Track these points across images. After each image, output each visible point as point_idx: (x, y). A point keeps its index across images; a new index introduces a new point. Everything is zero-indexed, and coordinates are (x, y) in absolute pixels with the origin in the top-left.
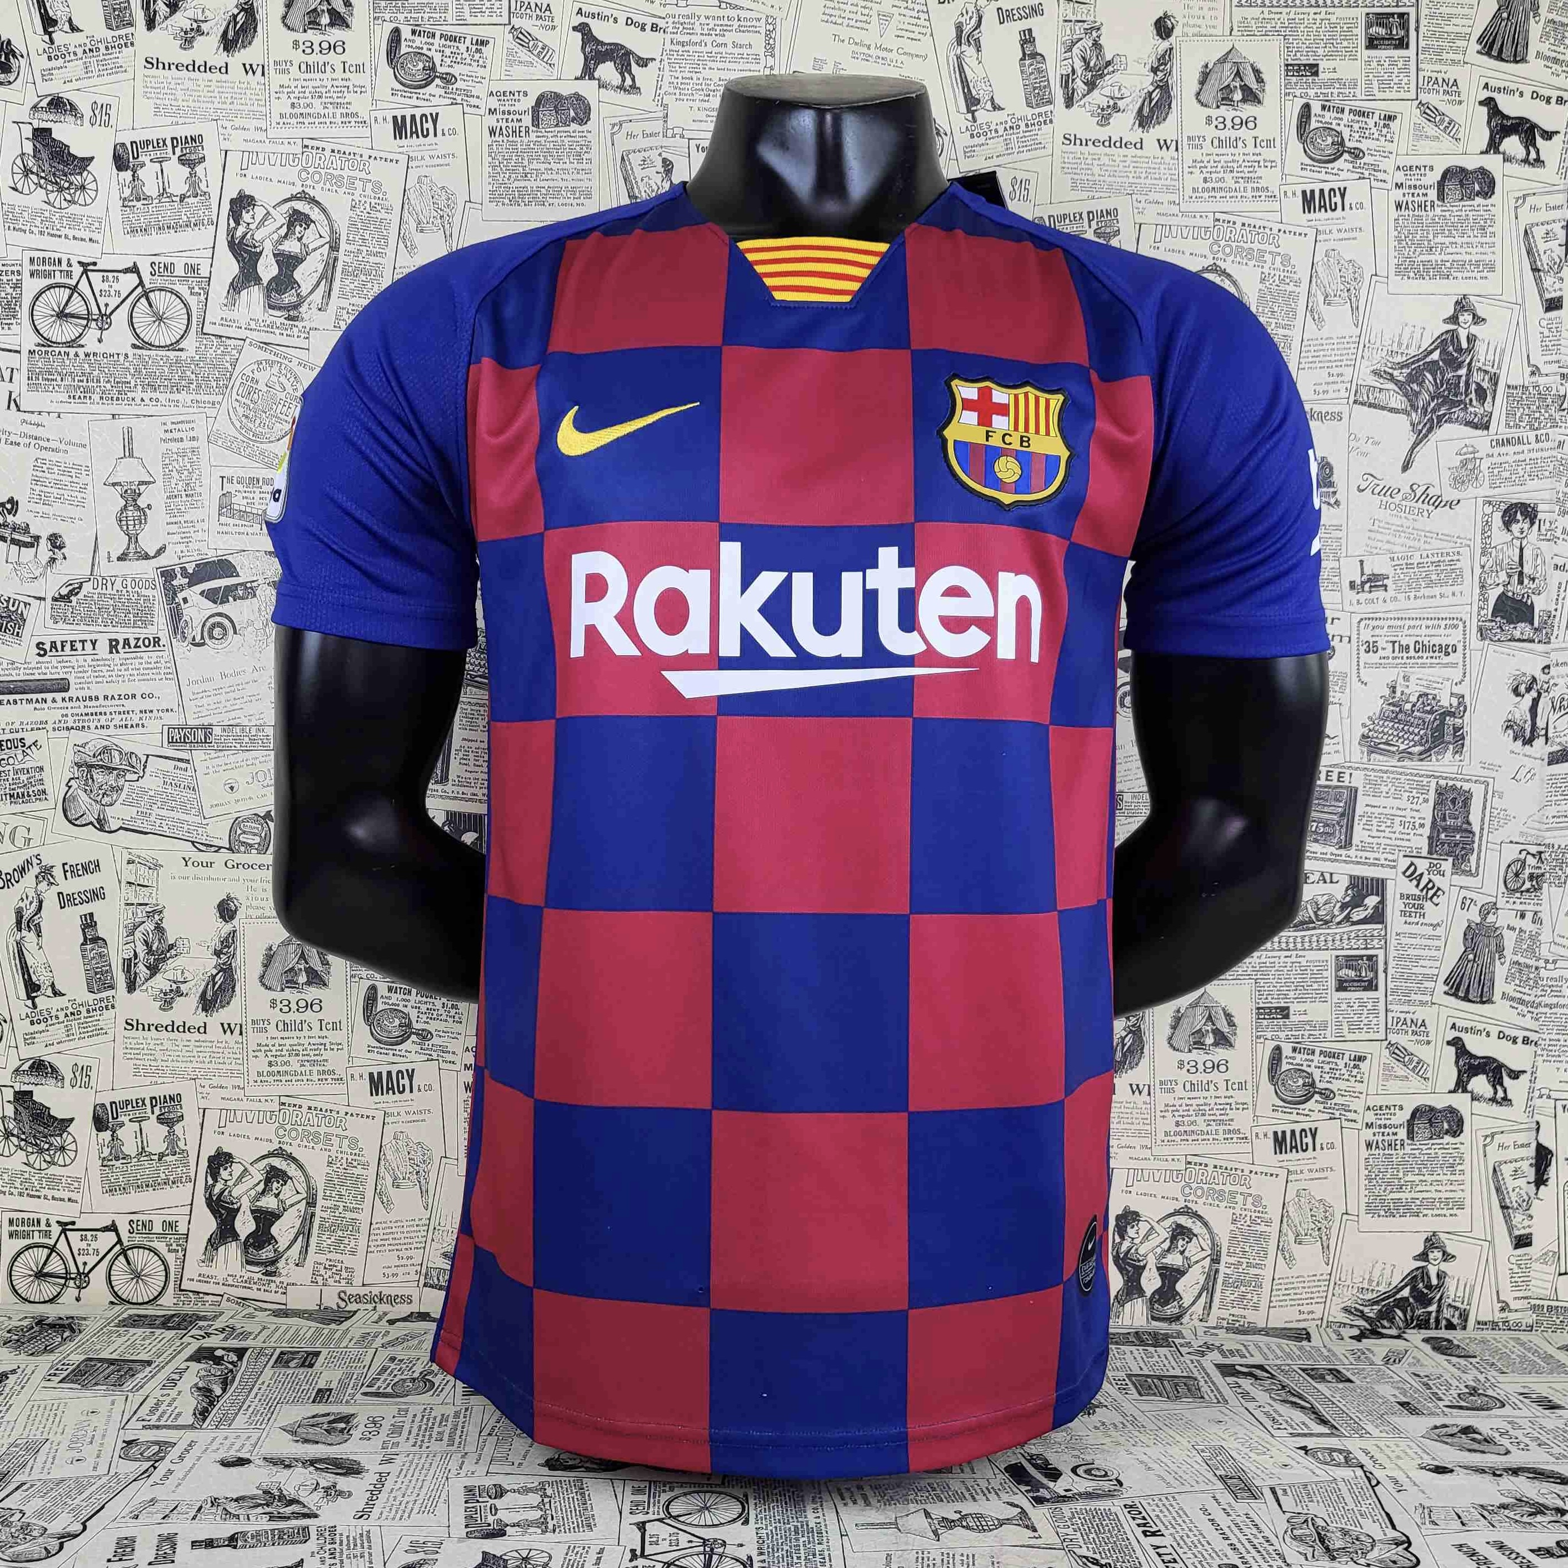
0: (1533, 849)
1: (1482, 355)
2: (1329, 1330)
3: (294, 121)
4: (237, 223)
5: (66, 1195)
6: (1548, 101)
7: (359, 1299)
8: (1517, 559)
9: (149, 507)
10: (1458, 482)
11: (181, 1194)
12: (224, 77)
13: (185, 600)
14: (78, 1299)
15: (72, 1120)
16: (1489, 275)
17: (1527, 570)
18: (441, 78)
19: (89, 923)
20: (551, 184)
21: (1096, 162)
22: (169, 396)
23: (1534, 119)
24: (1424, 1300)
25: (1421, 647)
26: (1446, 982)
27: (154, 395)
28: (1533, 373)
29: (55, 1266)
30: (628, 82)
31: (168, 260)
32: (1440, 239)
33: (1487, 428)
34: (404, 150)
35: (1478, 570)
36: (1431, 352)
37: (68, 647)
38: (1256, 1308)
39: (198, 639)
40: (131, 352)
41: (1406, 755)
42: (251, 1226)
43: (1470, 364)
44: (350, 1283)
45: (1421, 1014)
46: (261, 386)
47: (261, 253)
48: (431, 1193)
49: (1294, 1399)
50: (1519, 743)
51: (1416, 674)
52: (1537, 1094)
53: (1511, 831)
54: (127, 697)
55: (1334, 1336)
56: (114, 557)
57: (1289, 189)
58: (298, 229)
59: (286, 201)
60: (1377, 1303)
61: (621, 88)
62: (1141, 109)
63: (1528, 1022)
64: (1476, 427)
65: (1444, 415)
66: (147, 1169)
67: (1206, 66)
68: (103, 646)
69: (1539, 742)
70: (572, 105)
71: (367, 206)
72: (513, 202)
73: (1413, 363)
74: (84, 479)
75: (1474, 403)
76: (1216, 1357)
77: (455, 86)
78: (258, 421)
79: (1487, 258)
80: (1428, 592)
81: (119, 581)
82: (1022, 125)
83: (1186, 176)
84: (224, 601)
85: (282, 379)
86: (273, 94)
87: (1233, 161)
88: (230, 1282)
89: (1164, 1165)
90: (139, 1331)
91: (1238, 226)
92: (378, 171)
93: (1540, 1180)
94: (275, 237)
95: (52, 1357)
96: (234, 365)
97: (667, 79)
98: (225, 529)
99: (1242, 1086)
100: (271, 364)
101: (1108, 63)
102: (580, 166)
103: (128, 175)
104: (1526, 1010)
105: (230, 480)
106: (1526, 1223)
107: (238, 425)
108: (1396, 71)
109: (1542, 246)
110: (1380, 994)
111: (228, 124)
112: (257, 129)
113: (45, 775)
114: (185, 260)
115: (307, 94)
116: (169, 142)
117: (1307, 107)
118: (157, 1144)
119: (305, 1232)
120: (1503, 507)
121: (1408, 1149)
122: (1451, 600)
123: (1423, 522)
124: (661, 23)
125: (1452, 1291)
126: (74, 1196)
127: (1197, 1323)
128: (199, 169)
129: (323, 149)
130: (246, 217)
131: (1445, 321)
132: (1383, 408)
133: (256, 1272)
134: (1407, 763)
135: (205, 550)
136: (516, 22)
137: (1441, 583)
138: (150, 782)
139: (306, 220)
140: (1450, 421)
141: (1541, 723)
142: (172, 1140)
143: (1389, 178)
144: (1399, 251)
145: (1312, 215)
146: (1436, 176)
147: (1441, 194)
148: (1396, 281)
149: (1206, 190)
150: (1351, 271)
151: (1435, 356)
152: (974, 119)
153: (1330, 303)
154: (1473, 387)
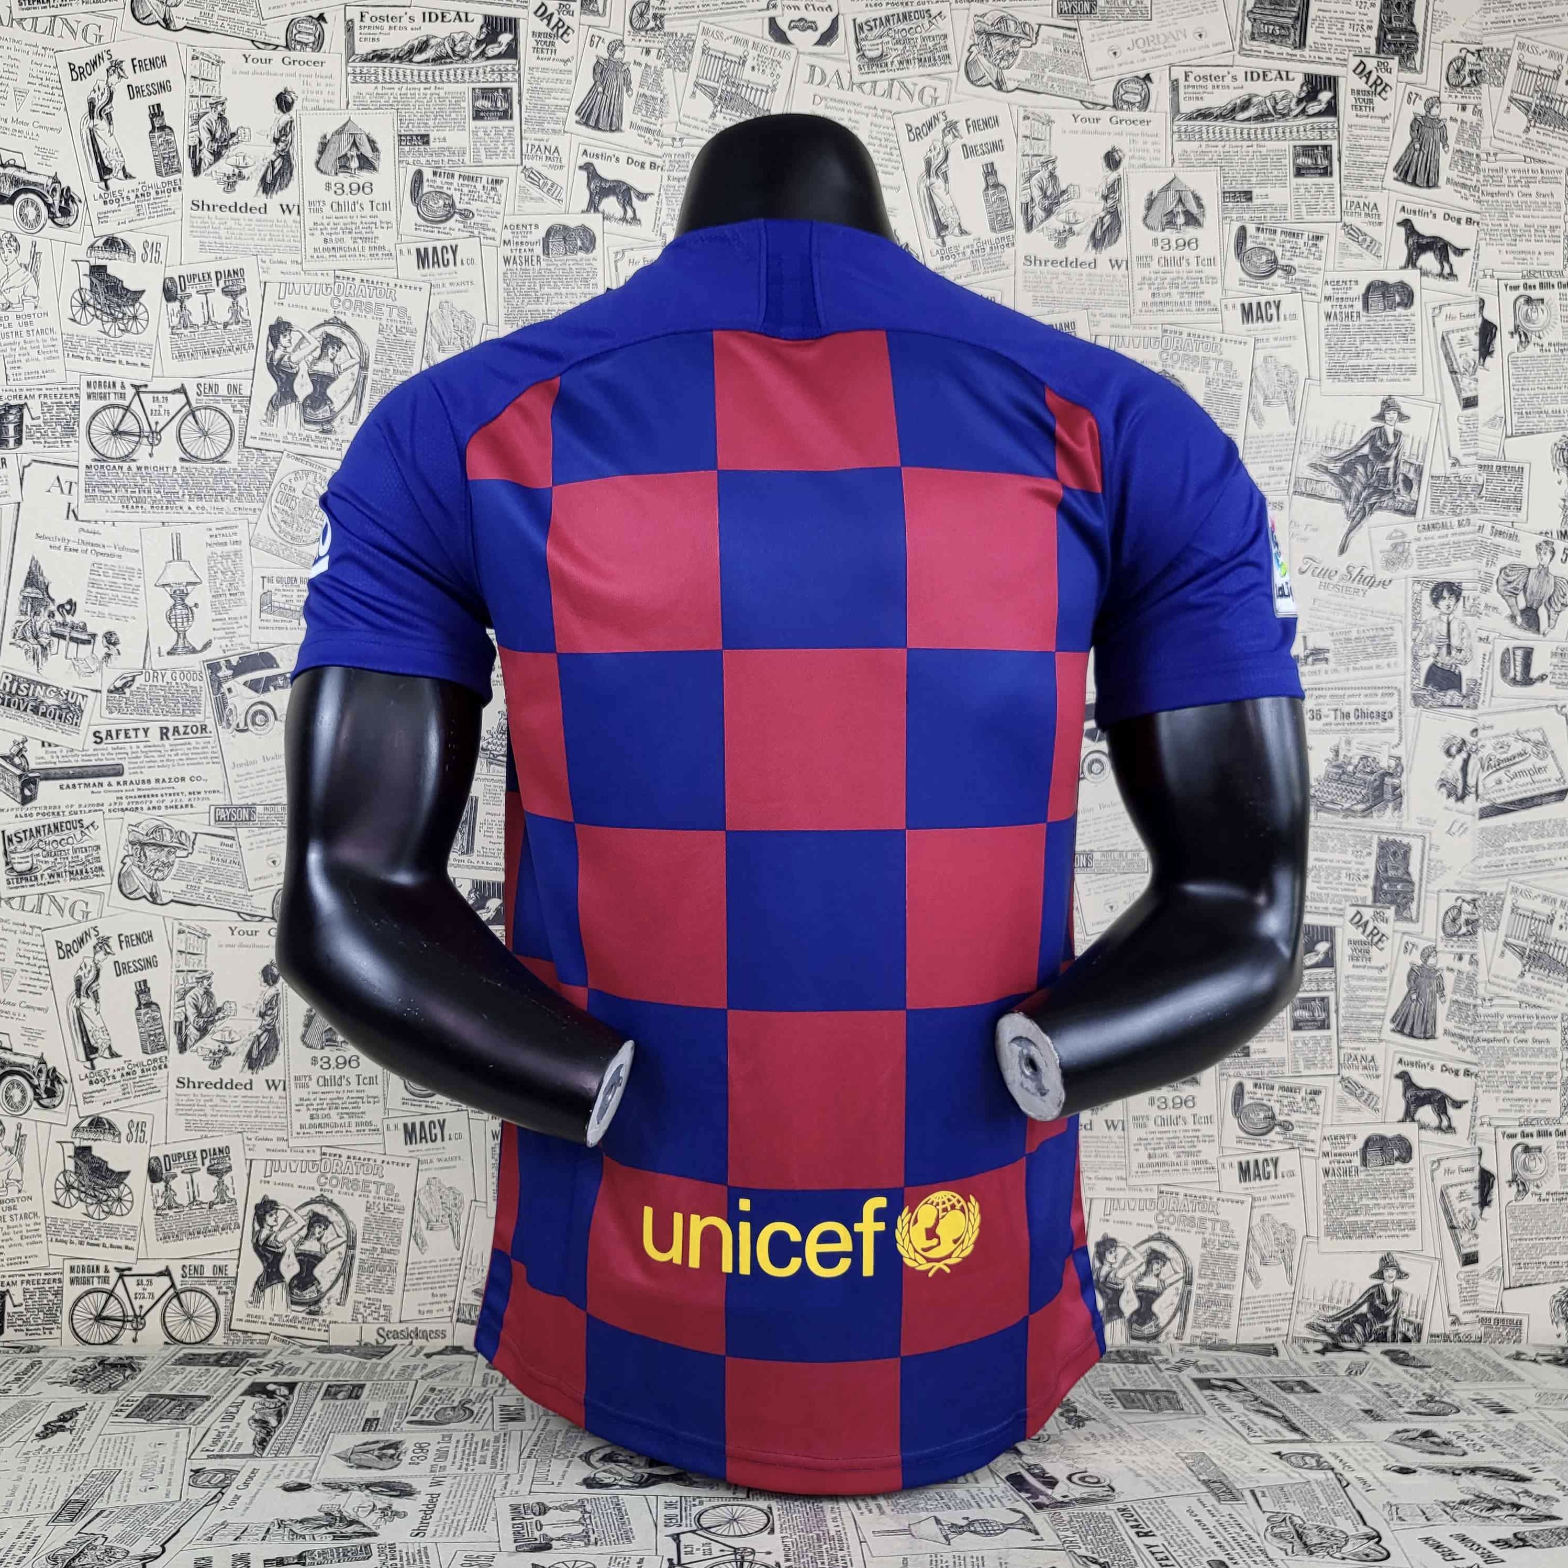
0: (1469, 897)
1: (1407, 448)
2: (1295, 1346)
3: (326, 254)
4: (275, 344)
5: (123, 1243)
6: (1459, 221)
7: (396, 1335)
8: (1444, 632)
9: (196, 605)
10: (1390, 563)
11: (230, 1240)
12: (263, 216)
13: (230, 690)
14: (135, 1340)
15: (127, 1173)
16: (1411, 377)
17: (1455, 642)
18: (460, 214)
19: (143, 989)
21: (1055, 281)
22: (214, 504)
23: (1447, 238)
24: (1381, 1315)
25: (1361, 714)
26: (1393, 1020)
27: (200, 504)
28: (1454, 465)
29: (113, 1309)
30: (630, 214)
31: (213, 381)
32: (1366, 346)
33: (1414, 513)
34: (427, 278)
35: (1410, 644)
36: (1362, 446)
37: (122, 735)
38: (1227, 1326)
39: (242, 725)
40: (179, 465)
41: (1349, 812)
42: (295, 1269)
43: (1397, 457)
44: (387, 1320)
45: (1370, 1050)
46: (298, 493)
47: (297, 373)
48: (462, 1234)
49: (1266, 1409)
50: (1452, 799)
51: (1357, 738)
52: (1478, 1122)
53: (1448, 880)
54: (177, 780)
55: (1300, 1351)
56: (164, 651)
57: (1229, 302)
58: (331, 351)
60: (1338, 1319)
61: (623, 219)
62: (1094, 233)
63: (1468, 1056)
64: (1404, 513)
65: (1375, 503)
66: (198, 1217)
67: (1152, 193)
68: (155, 733)
69: (1470, 799)
70: (579, 235)
71: (394, 329)
73: (1346, 457)
74: (137, 582)
75: (1402, 491)
76: (1193, 1372)
77: (472, 221)
78: (296, 526)
79: (1409, 362)
80: (1364, 663)
81: (169, 673)
83: (1137, 292)
84: (266, 690)
86: (307, 230)
87: (1178, 278)
88: (276, 1320)
89: (1137, 1195)
90: (195, 1369)
91: (1185, 336)
92: (403, 297)
93: (1484, 1202)
94: (310, 358)
95: (116, 1394)
96: (273, 475)
97: (664, 211)
98: (266, 624)
99: (1208, 1120)
100: (308, 473)
101: (1064, 192)
102: (586, 291)
103: (176, 305)
104: (1465, 1045)
105: (270, 580)
106: (1473, 1242)
107: (277, 530)
108: (1322, 195)
109: (1457, 350)
110: (1332, 1032)
111: (267, 258)
112: (293, 262)
113: (102, 853)
114: (227, 382)
115: (338, 231)
116: (213, 276)
117: (1243, 229)
118: (207, 1193)
119: (345, 1273)
120: (1431, 586)
121: (1362, 1176)
122: (1387, 671)
123: (1359, 600)
124: (659, 162)
125: (1407, 1306)
126: (130, 1244)
127: (1172, 1341)
128: (241, 299)
129: (353, 279)
130: (284, 341)
131: (1373, 419)
132: (1320, 498)
133: (300, 1312)
134: (1351, 820)
135: (247, 644)
136: (528, 163)
137: (1378, 656)
138: (199, 859)
139: (338, 343)
140: (1380, 508)
141: (1471, 781)
142: (221, 1189)
143: (1318, 291)
144: (1330, 356)
145: (1250, 325)
146: (1360, 289)
147: (1366, 306)
148: (1327, 383)
149: (1153, 304)
150: (1287, 375)
151: (1366, 450)
152: (944, 243)
153: (1269, 404)
154: (1400, 478)
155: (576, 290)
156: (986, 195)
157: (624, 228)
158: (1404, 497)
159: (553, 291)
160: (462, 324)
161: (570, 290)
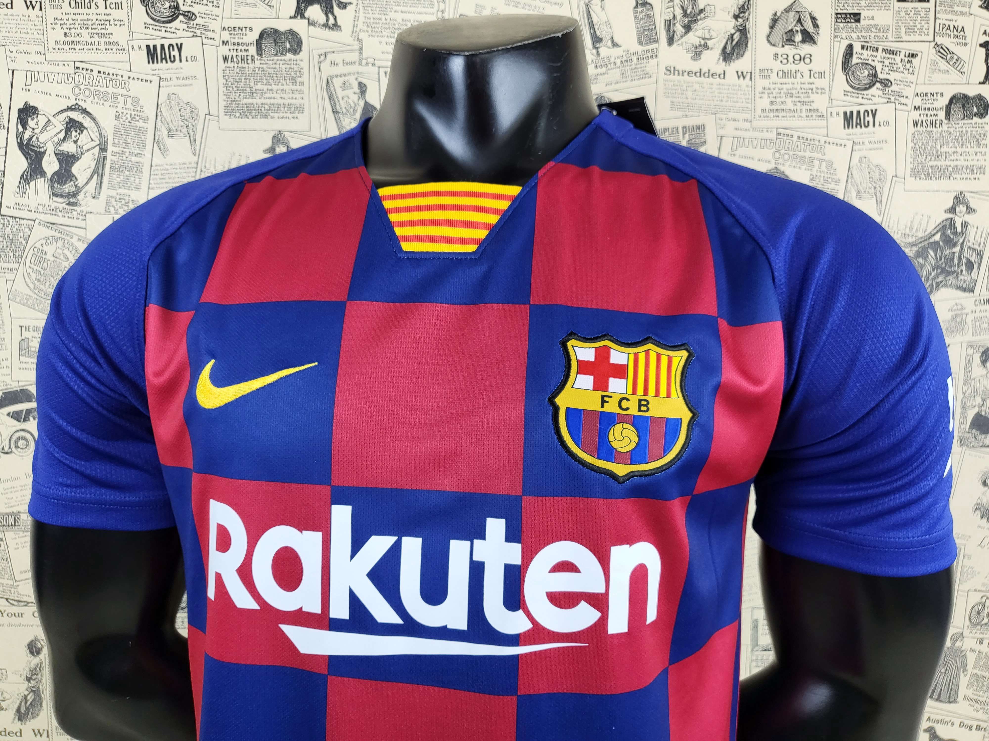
1: (972, 236)
3: (67, 47)
4: (24, 127)
10: (950, 331)
16: (980, 176)
18: (184, 15)
20: (272, 101)
21: (689, 89)
30: (332, 21)
32: (945, 149)
33: (972, 291)
34: (157, 72)
36: (934, 234)
39: (6, 449)
43: (962, 243)
46: (49, 256)
47: (45, 152)
50: (985, 520)
53: (976, 582)
57: (834, 110)
58: (74, 134)
59: (62, 111)
61: (326, 25)
62: (725, 48)
64: (964, 290)
65: (941, 282)
67: (776, 14)
70: (288, 39)
71: (129, 116)
72: (243, 115)
73: (921, 242)
75: (964, 272)
77: (195, 22)
78: (48, 284)
79: (979, 164)
82: (635, 59)
83: (758, 100)
84: (26, 419)
85: (66, 251)
86: (49, 25)
87: (793, 88)
91: (795, 138)
92: (136, 88)
94: (56, 140)
96: (27, 240)
97: (362, 19)
98: (24, 366)
100: (57, 239)
101: (701, 11)
102: (294, 88)
104: (979, 707)
105: (28, 329)
107: (32, 286)
108: (919, 18)
111: (14, 49)
112: (37, 53)
115: (77, 26)
117: (850, 47)
120: (982, 350)
129: (92, 71)
130: (31, 123)
131: (945, 211)
135: (8, 382)
139: (80, 127)
140: (945, 286)
143: (909, 102)
144: (914, 158)
145: (850, 130)
146: (945, 101)
147: (948, 115)
148: (910, 180)
149: (771, 111)
150: (877, 173)
151: (937, 237)
152: (598, 54)
153: (860, 198)
154: (964, 261)
155: (286, 87)
156: (636, 12)
157: (327, 33)
158: (965, 277)
159: (265, 88)
160: (187, 113)
161: (280, 87)
